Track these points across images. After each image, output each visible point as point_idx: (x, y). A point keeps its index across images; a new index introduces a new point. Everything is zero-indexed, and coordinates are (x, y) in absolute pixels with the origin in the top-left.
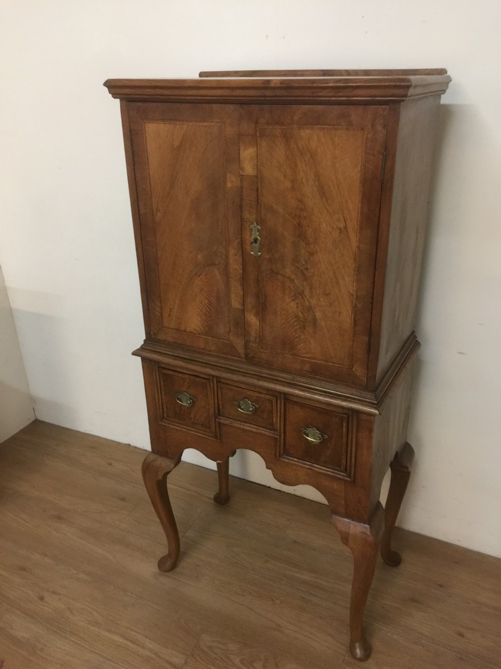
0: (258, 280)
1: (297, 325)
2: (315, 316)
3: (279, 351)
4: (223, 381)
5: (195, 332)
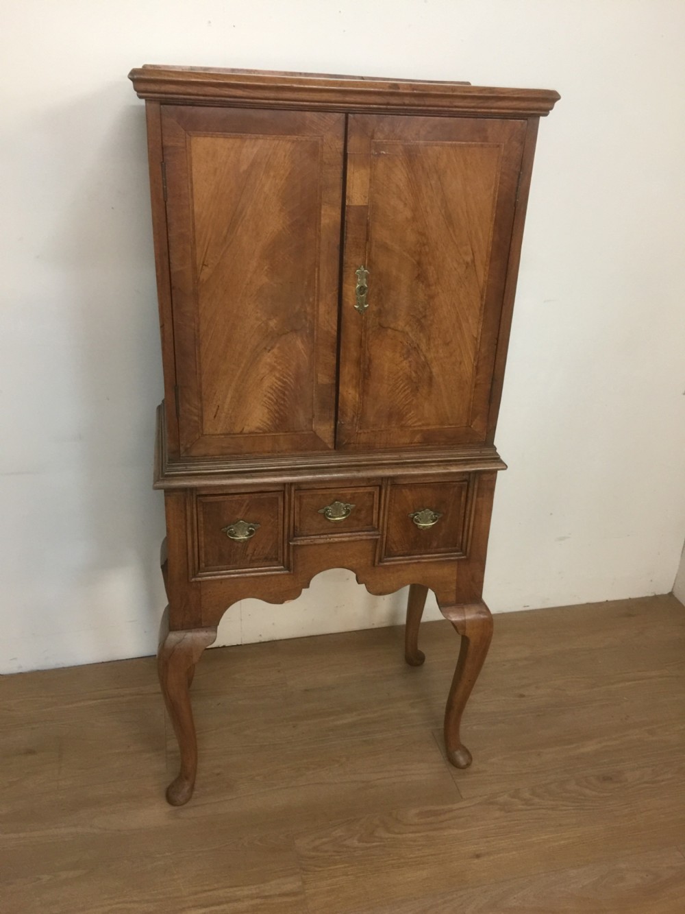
0: (361, 340)
1: (408, 389)
2: (431, 372)
3: (383, 426)
4: (304, 486)
5: (258, 431)
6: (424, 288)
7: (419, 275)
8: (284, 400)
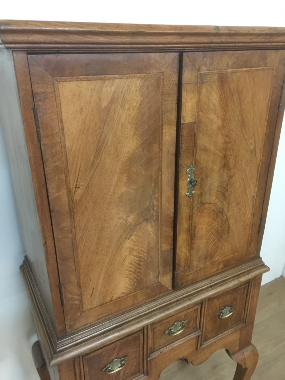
0: (190, 215)
1: (216, 238)
3: (202, 266)
6: (227, 172)
7: (225, 164)
8: (140, 269)
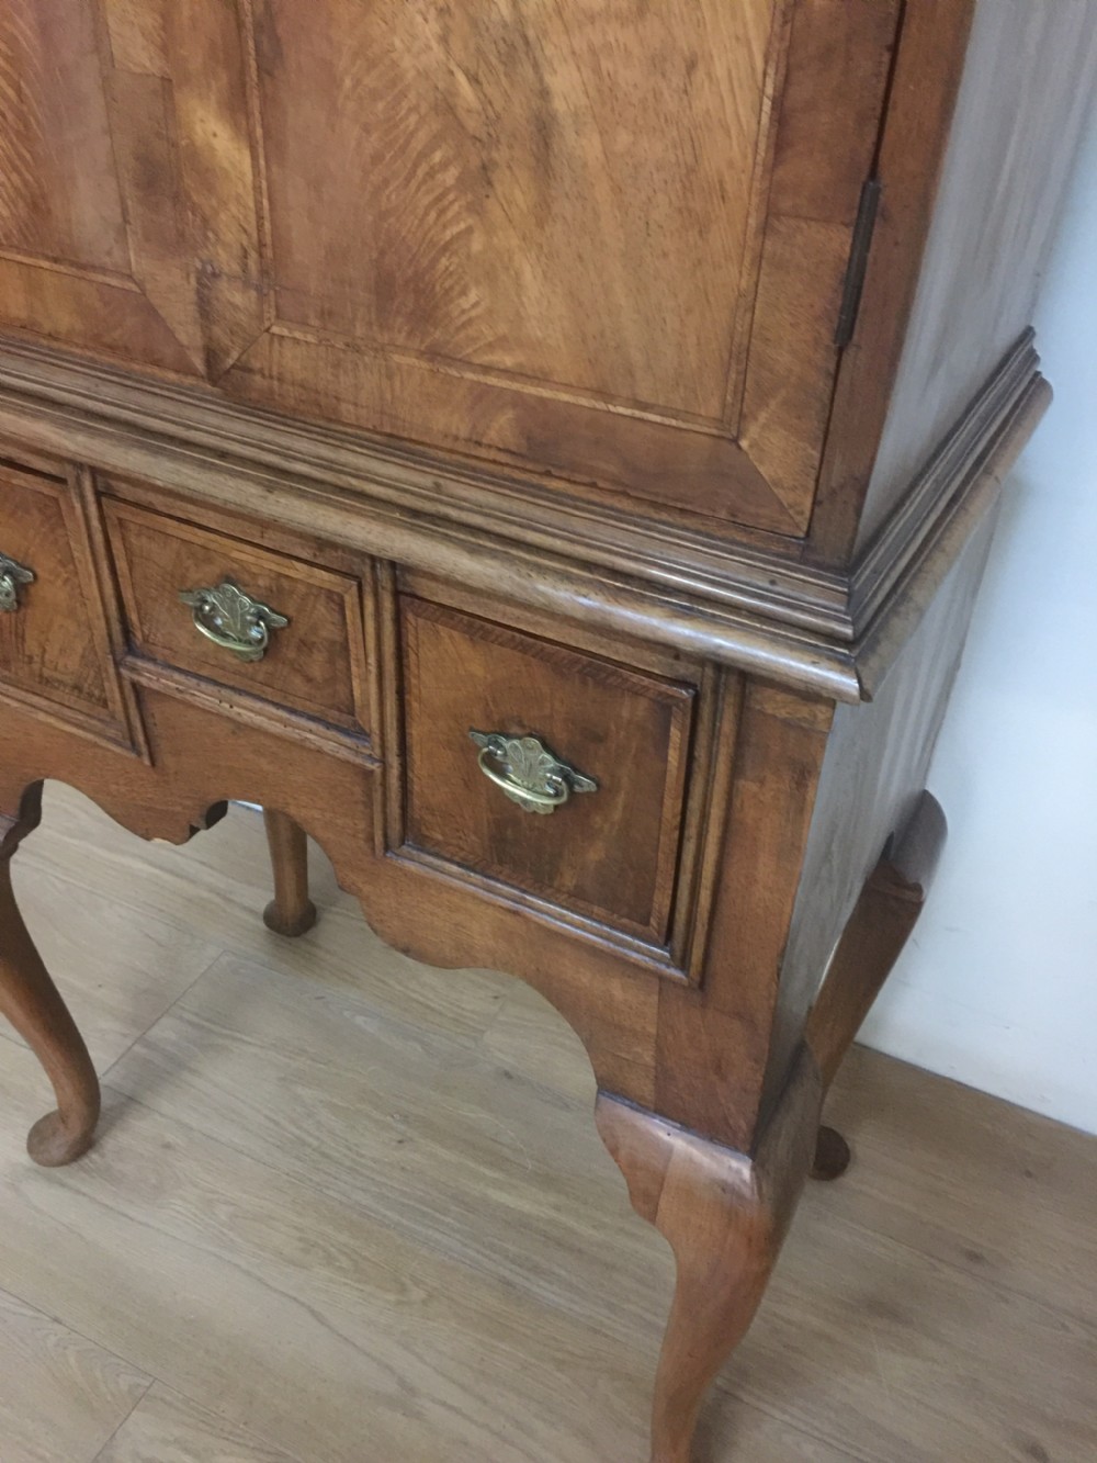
1: (444, 165)
2: (544, 94)
3: (360, 331)
